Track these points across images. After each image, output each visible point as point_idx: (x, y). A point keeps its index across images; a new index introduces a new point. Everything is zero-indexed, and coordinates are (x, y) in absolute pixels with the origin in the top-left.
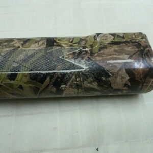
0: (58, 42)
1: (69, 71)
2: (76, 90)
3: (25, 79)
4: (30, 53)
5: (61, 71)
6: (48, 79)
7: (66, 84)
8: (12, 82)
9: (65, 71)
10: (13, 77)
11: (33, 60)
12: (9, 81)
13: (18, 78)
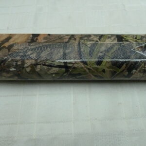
0: (125, 38)
1: (139, 60)
2: (142, 74)
3: (108, 65)
4: (109, 46)
5: (134, 60)
6: (125, 65)
7: (136, 69)
8: (98, 66)
9: (137, 60)
10: (99, 63)
11: (113, 51)
12: (96, 66)
13: (103, 64)
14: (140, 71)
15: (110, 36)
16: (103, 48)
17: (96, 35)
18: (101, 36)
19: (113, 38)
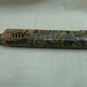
14: (74, 44)
15: (64, 31)
16: (61, 36)
17: (59, 31)
18: (61, 31)
19: (65, 32)
